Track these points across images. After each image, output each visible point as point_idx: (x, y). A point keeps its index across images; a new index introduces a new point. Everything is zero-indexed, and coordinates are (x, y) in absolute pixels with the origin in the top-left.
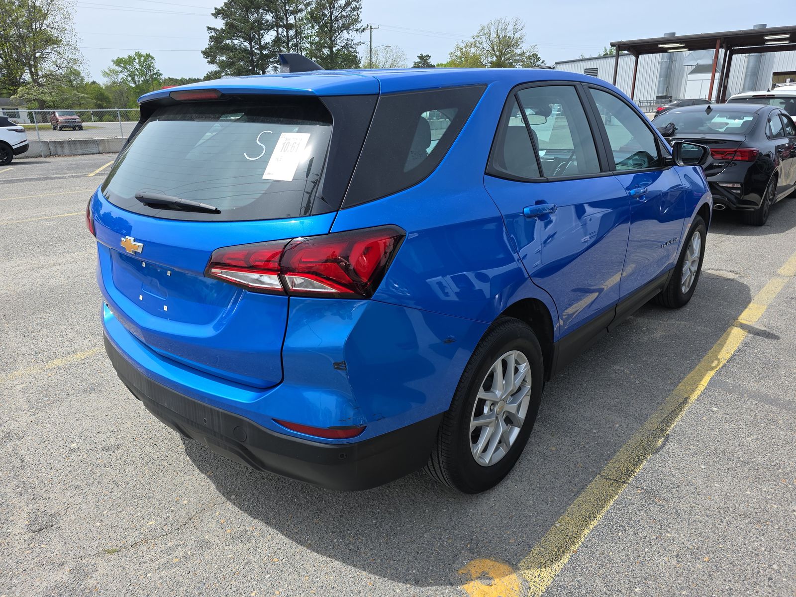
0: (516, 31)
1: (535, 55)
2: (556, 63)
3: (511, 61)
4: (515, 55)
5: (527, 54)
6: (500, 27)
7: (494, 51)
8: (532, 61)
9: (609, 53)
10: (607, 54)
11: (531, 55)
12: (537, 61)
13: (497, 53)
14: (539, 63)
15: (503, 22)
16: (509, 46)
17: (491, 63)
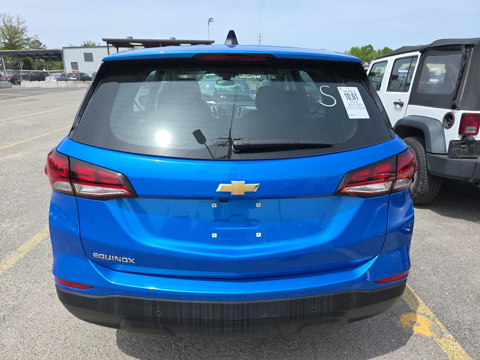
0: (19, 23)
1: (38, 41)
2: (63, 48)
3: (20, 43)
4: (22, 39)
5: (32, 40)
6: (5, 19)
7: (5, 35)
8: (36, 45)
9: (87, 44)
10: (85, 45)
11: (35, 40)
12: (40, 45)
13: (8, 37)
14: (42, 46)
15: (7, 16)
16: (16, 33)
17: (4, 43)
